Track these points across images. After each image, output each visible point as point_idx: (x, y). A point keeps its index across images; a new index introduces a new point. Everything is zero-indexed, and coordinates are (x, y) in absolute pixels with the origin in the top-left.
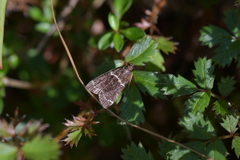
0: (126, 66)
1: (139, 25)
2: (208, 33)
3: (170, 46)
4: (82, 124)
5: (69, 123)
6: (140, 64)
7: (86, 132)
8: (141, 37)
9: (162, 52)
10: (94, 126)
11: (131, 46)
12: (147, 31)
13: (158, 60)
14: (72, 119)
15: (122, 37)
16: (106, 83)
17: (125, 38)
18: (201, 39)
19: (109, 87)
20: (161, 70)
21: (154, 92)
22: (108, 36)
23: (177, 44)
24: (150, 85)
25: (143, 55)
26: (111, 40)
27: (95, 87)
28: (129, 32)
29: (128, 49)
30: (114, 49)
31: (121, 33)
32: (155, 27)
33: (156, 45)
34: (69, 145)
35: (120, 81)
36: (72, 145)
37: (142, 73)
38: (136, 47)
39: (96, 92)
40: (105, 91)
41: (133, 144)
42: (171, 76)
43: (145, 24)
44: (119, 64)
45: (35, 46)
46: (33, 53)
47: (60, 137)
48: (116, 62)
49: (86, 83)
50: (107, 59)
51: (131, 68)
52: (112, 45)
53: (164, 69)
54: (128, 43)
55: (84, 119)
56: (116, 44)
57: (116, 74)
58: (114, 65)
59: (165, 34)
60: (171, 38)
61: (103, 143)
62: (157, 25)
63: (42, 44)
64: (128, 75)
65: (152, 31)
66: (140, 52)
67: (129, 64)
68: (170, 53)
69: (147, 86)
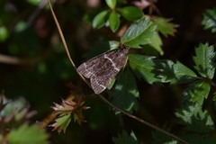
0: (121, 48)
1: (138, 4)
2: (211, 17)
3: (170, 28)
4: (72, 108)
5: (58, 108)
6: (137, 46)
7: (76, 118)
8: (139, 18)
9: (161, 35)
10: (84, 111)
11: (129, 26)
12: (146, 11)
13: (156, 43)
14: (60, 103)
15: (119, 16)
16: (99, 66)
17: (122, 18)
18: (203, 23)
19: (103, 71)
20: (159, 53)
21: (151, 80)
22: (103, 14)
23: (177, 26)
24: (146, 70)
25: (140, 37)
26: (106, 19)
27: (87, 71)
28: (126, 11)
29: (124, 28)
30: (109, 28)
31: (117, 12)
32: (154, 7)
33: (155, 27)
34: (56, 131)
35: (114, 65)
36: (59, 131)
37: (139, 57)
38: (133, 28)
39: (88, 75)
40: (98, 75)
41: (125, 133)
43: (145, 4)
44: (114, 45)
45: (25, 19)
47: (48, 121)
48: (110, 42)
49: (77, 66)
50: (101, 39)
51: (126, 51)
52: (108, 24)
53: (162, 53)
54: (125, 23)
55: (74, 103)
56: (112, 23)
57: (110, 57)
58: (109, 47)
59: (165, 16)
60: (172, 19)
62: (156, 4)
63: (32, 17)
64: (123, 59)
65: (151, 10)
66: (137, 35)
67: (125, 47)
68: (169, 35)
69: (142, 72)
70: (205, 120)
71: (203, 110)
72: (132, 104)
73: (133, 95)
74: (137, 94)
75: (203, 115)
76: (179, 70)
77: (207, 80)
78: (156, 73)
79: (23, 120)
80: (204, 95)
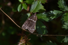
5: (20, 44)
6: (37, 11)
7: (28, 44)
8: (33, 2)
9: (43, 4)
13: (42, 7)
15: (25, 4)
17: (27, 4)
21: (47, 20)
24: (45, 18)
26: (21, 7)
27: (25, 27)
28: (27, 1)
30: (24, 9)
31: (24, 3)
33: (40, 2)
35: (33, 21)
41: (47, 42)
42: (51, 12)
48: (27, 14)
53: (45, 10)
56: (24, 7)
64: (36, 17)
66: (35, 7)
68: (45, 3)
69: (43, 19)
72: (45, 31)
74: (45, 27)
77: (66, 12)
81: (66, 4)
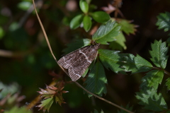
1: (106, 9)
2: (164, 19)
3: (131, 28)
4: (54, 92)
5: (43, 92)
6: (105, 43)
7: (57, 100)
8: (107, 20)
9: (124, 33)
11: (99, 27)
12: (112, 15)
13: (121, 40)
14: (45, 88)
15: (91, 19)
16: (76, 59)
17: (93, 20)
18: (158, 24)
19: (78, 64)
20: (123, 48)
22: (79, 17)
23: (137, 26)
24: (113, 62)
25: (107, 36)
26: (81, 21)
27: (65, 63)
28: (96, 15)
29: (95, 28)
30: (83, 29)
31: (90, 16)
32: (119, 11)
33: (120, 28)
34: (42, 110)
35: (87, 58)
36: (44, 111)
37: (107, 52)
38: (102, 28)
39: (66, 67)
40: (74, 66)
43: (111, 8)
44: (87, 42)
46: (14, 26)
47: (35, 102)
48: (84, 40)
49: (58, 59)
50: (77, 37)
51: (97, 47)
52: (82, 25)
53: (125, 48)
54: (95, 24)
55: (55, 88)
56: (85, 25)
57: (84, 52)
58: (83, 44)
59: (127, 18)
60: (133, 21)
61: (72, 105)
62: (120, 9)
63: (23, 20)
64: (94, 54)
65: (116, 14)
66: (105, 34)
67: (95, 44)
68: (131, 34)
69: (110, 63)
70: (159, 101)
71: (158, 93)
72: (102, 89)
73: (102, 82)
74: (106, 81)
75: (157, 97)
76: (139, 61)
77: (161, 69)
78: (121, 64)
79: (15, 103)
80: (159, 81)
81: (167, 55)
